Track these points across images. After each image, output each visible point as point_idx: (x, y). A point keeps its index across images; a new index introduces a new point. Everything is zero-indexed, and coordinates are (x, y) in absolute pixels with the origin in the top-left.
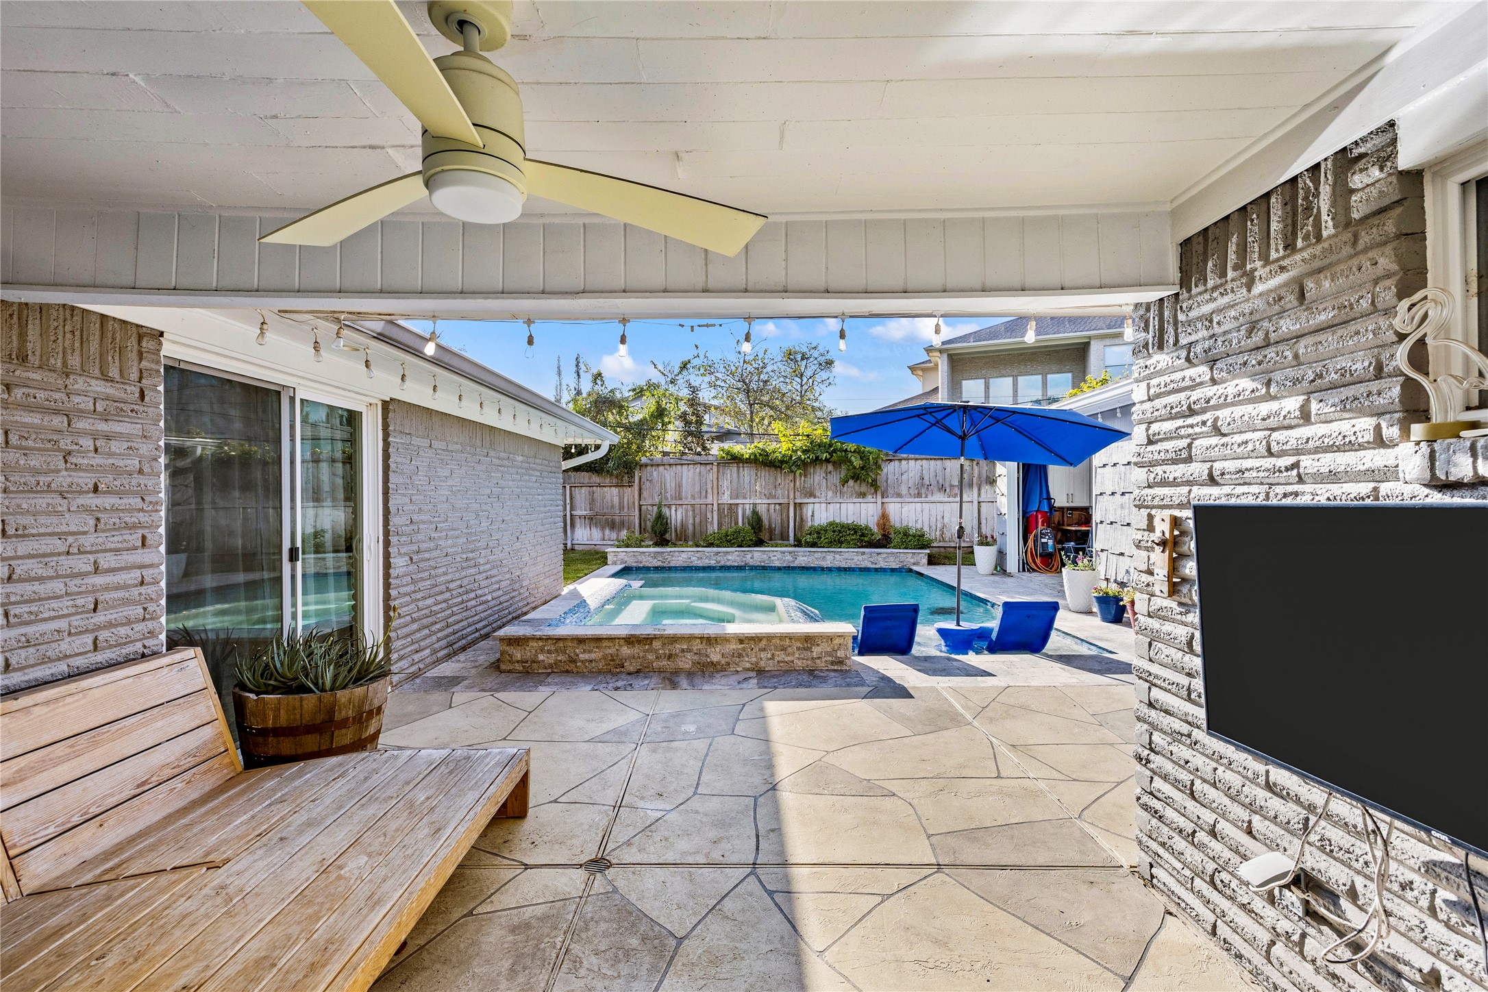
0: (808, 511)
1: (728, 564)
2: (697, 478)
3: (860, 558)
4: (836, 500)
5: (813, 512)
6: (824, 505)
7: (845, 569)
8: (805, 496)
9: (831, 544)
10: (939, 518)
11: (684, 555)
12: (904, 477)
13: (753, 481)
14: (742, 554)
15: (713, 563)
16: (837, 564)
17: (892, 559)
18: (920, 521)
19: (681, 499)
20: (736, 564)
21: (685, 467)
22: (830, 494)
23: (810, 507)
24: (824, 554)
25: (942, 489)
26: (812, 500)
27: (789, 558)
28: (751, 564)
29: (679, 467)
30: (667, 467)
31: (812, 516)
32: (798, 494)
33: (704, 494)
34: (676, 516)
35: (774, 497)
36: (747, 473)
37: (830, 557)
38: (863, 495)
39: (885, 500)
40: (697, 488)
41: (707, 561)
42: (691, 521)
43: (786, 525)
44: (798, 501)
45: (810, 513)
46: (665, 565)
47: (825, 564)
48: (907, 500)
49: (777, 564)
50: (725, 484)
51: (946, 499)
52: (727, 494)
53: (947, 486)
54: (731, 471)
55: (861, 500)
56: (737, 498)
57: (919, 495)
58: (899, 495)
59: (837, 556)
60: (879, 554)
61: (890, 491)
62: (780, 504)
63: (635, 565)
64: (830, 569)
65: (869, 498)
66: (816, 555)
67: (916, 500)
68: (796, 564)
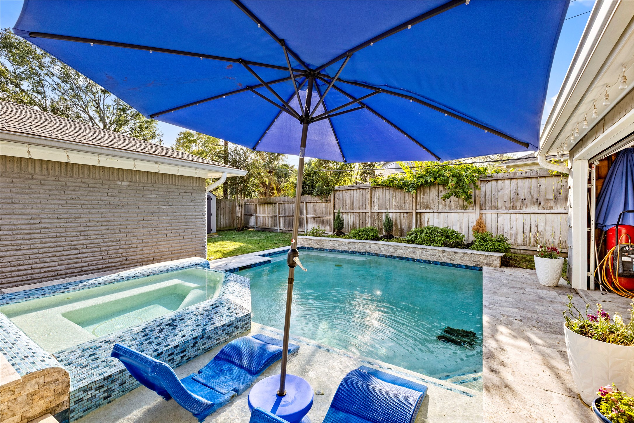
0: (425, 218)
1: (356, 250)
2: (361, 197)
3: (441, 255)
4: (444, 211)
5: (429, 219)
6: (436, 214)
7: (430, 262)
8: (423, 208)
9: (424, 242)
10: (533, 226)
11: (331, 243)
12: (500, 193)
13: (391, 198)
14: (364, 244)
15: (346, 249)
16: (424, 257)
17: (466, 258)
18: (514, 229)
19: (353, 209)
20: (360, 251)
21: (355, 191)
22: (441, 206)
23: (427, 215)
24: (415, 249)
25: (537, 202)
26: (428, 211)
27: (391, 249)
28: (369, 251)
29: (352, 191)
30: (347, 191)
31: (428, 221)
32: (418, 206)
33: (364, 206)
34: (348, 219)
35: (404, 208)
36: (388, 193)
37: (419, 252)
38: (466, 207)
39: (483, 211)
40: (361, 203)
41: (343, 247)
42: (358, 222)
43: (410, 226)
44: (418, 211)
45: (426, 220)
46: (321, 247)
47: (416, 256)
48: (502, 211)
49: (384, 253)
50: (375, 200)
51: (541, 211)
52: (377, 206)
53: (542, 199)
54: (379, 193)
55: (463, 211)
56: (382, 209)
57: (514, 207)
58: (496, 208)
59: (424, 252)
60: (456, 253)
61: (488, 204)
62: (407, 213)
64: (419, 261)
65: (470, 209)
66: (409, 250)
67: (511, 211)
68: (396, 254)
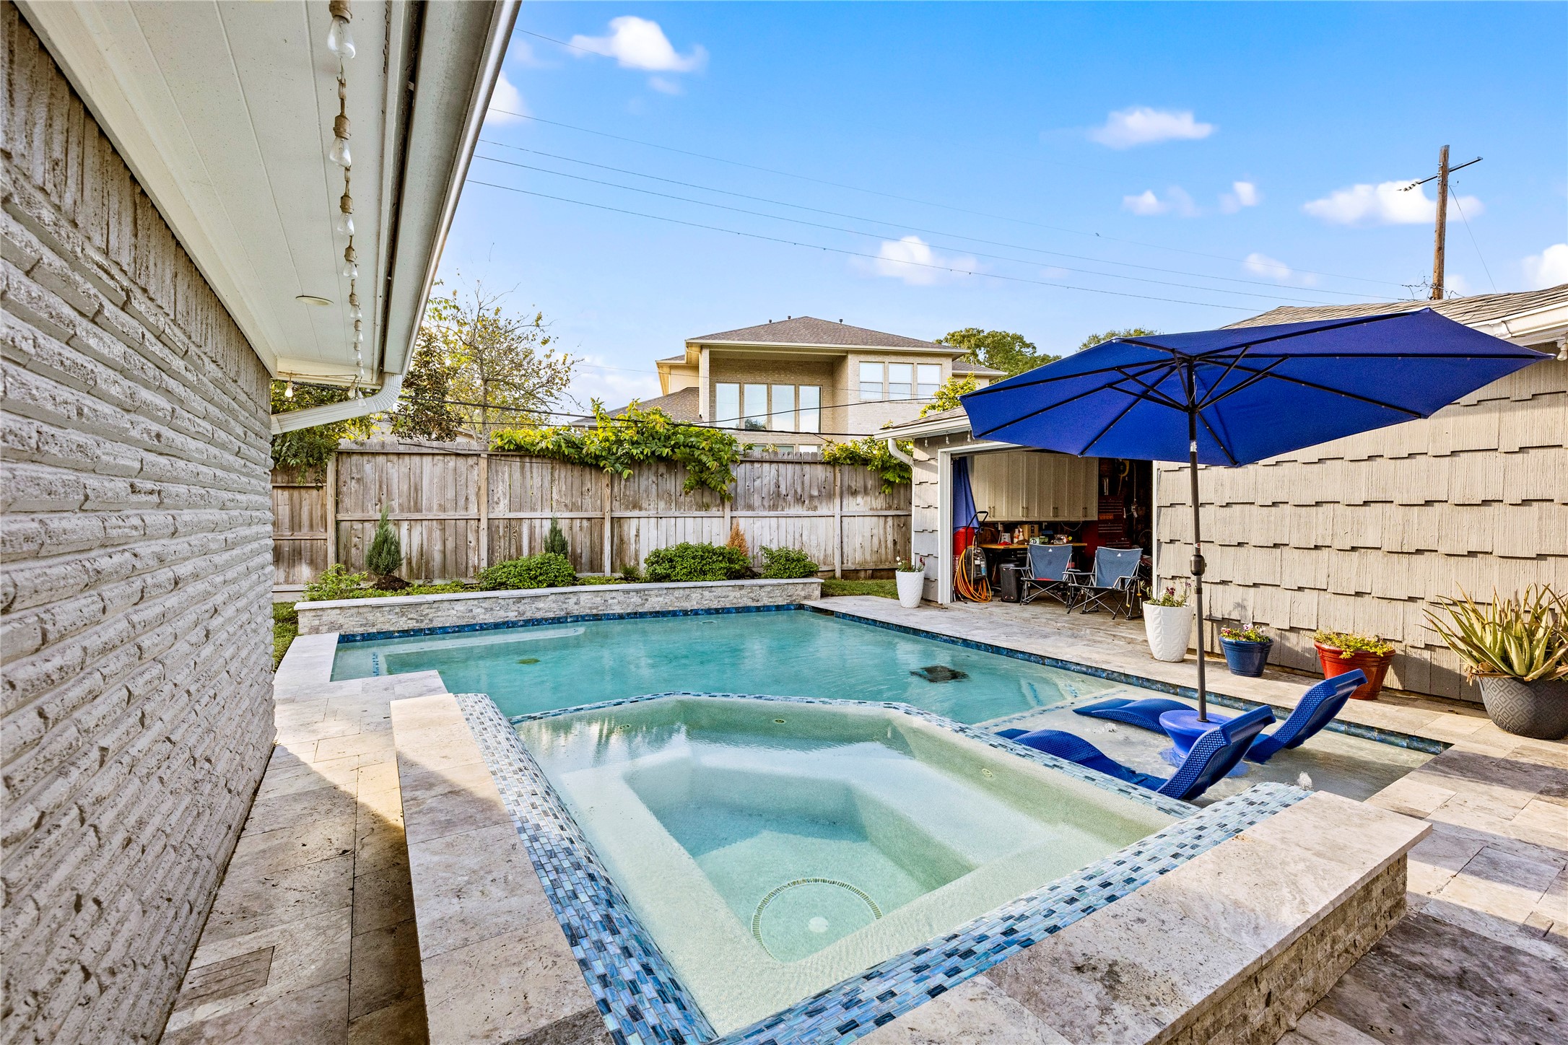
0: (630, 529)
1: (539, 615)
2: (450, 479)
3: (738, 594)
4: (670, 514)
5: (638, 531)
6: (653, 521)
7: (717, 611)
8: (627, 508)
9: (691, 575)
10: (797, 536)
11: (460, 607)
12: (758, 483)
13: (547, 484)
14: (562, 597)
15: (512, 616)
16: (706, 604)
17: (777, 592)
18: (775, 541)
19: (418, 510)
20: (551, 615)
21: (427, 460)
22: (662, 505)
23: (634, 523)
24: (687, 591)
25: (799, 500)
26: (636, 513)
27: (635, 599)
28: (576, 613)
29: (416, 459)
30: (395, 458)
31: (637, 536)
32: (616, 504)
33: (462, 502)
34: (410, 540)
35: (581, 509)
36: (538, 472)
37: (696, 595)
38: (707, 507)
39: (735, 514)
40: (450, 494)
41: (502, 613)
42: (438, 547)
43: (597, 549)
44: (617, 514)
45: (633, 532)
46: (423, 626)
47: (688, 606)
48: (762, 513)
49: (618, 610)
50: (501, 489)
51: (806, 513)
52: (504, 503)
53: (806, 497)
54: (510, 471)
55: (703, 513)
56: (520, 510)
57: (774, 507)
58: (750, 507)
59: (706, 593)
60: (761, 587)
61: (741, 502)
62: (589, 519)
63: (360, 630)
64: (696, 613)
65: (714, 511)
66: (677, 593)
67: (772, 513)
68: (647, 608)
